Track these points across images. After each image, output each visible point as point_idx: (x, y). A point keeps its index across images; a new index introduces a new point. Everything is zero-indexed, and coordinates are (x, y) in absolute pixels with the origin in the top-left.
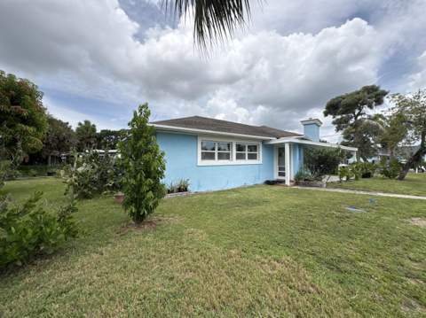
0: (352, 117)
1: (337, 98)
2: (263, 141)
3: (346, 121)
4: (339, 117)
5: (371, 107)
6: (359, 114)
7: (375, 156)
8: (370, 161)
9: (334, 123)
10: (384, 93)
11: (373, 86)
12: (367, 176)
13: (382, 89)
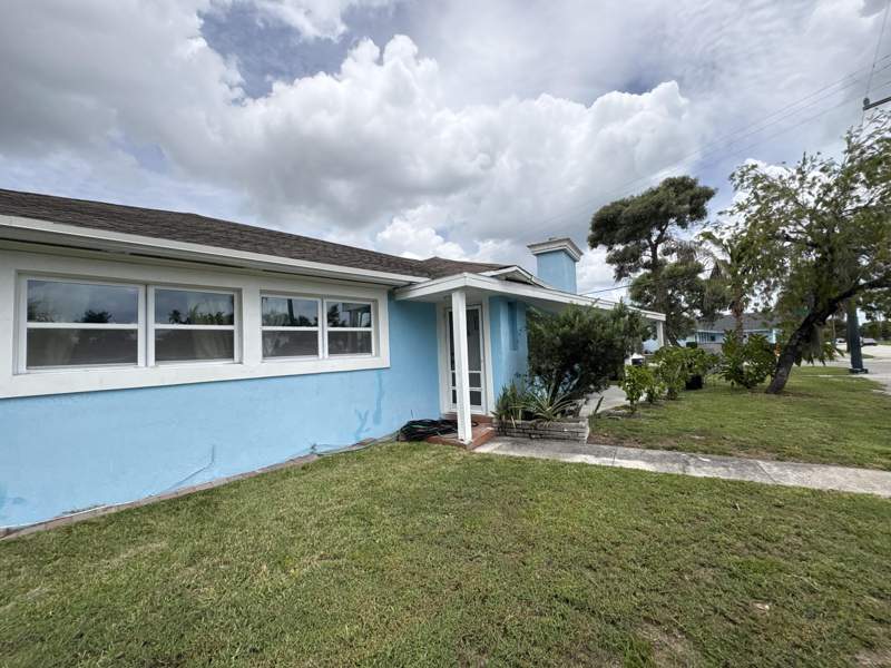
0: (645, 248)
1: (614, 204)
2: (393, 291)
3: (635, 257)
4: (619, 247)
5: (683, 224)
6: (660, 240)
7: (693, 333)
8: (682, 343)
9: (610, 261)
10: (708, 194)
11: (684, 178)
12: (695, 384)
13: (701, 184)
